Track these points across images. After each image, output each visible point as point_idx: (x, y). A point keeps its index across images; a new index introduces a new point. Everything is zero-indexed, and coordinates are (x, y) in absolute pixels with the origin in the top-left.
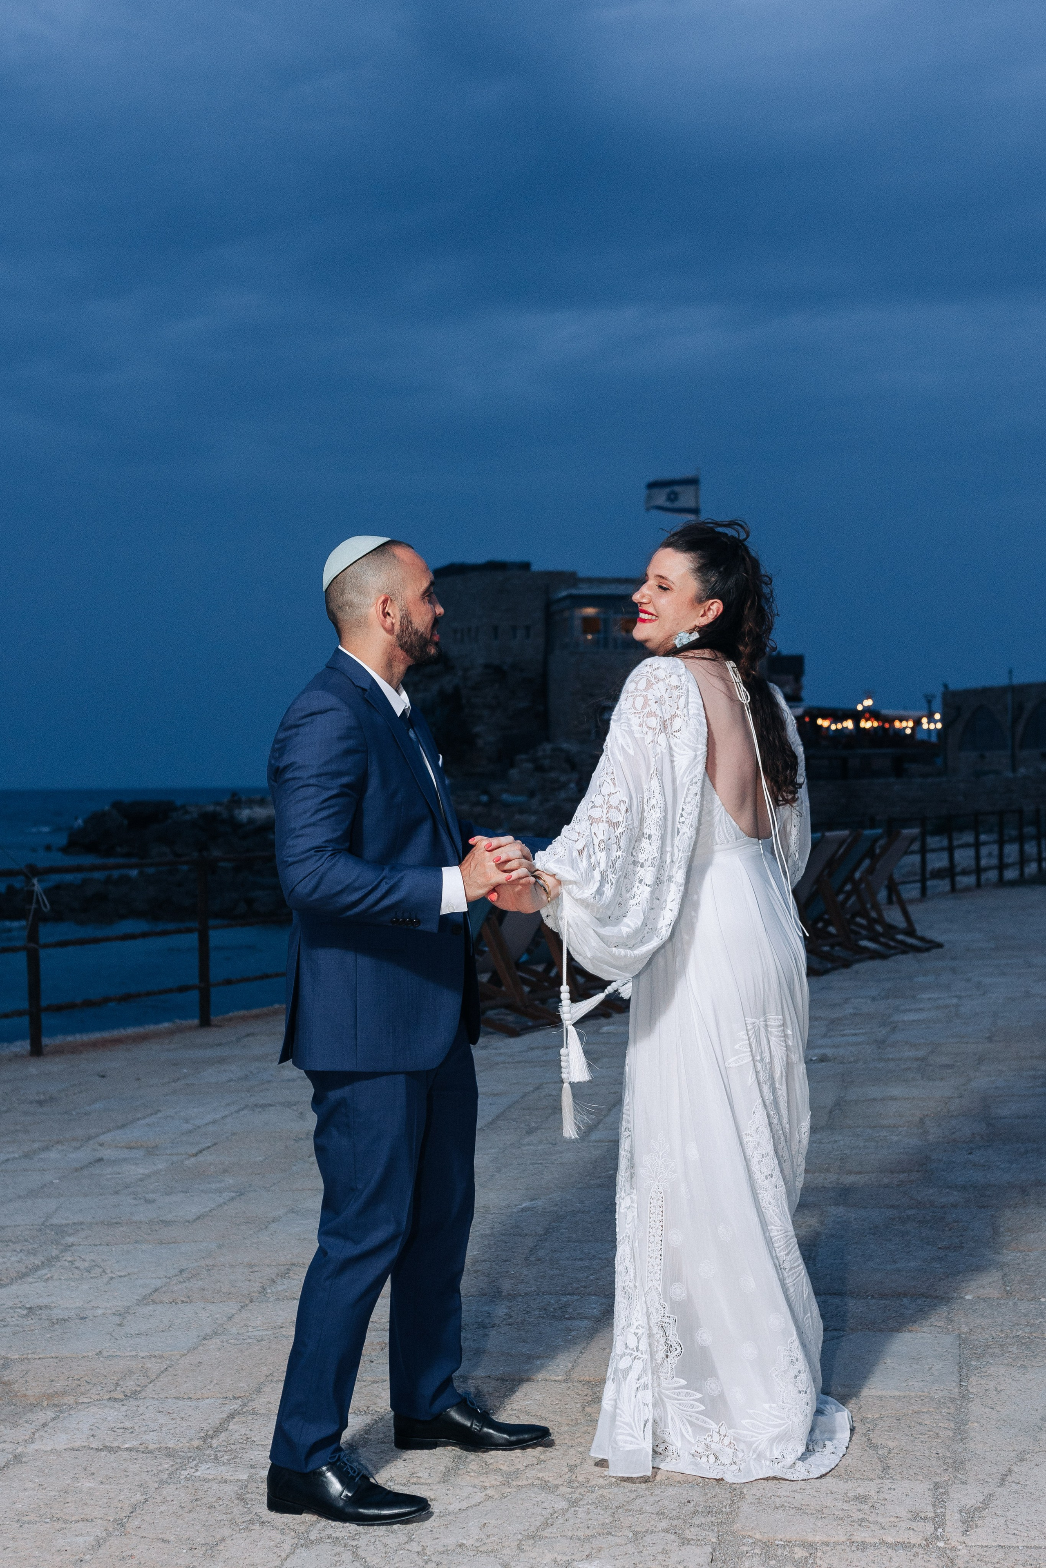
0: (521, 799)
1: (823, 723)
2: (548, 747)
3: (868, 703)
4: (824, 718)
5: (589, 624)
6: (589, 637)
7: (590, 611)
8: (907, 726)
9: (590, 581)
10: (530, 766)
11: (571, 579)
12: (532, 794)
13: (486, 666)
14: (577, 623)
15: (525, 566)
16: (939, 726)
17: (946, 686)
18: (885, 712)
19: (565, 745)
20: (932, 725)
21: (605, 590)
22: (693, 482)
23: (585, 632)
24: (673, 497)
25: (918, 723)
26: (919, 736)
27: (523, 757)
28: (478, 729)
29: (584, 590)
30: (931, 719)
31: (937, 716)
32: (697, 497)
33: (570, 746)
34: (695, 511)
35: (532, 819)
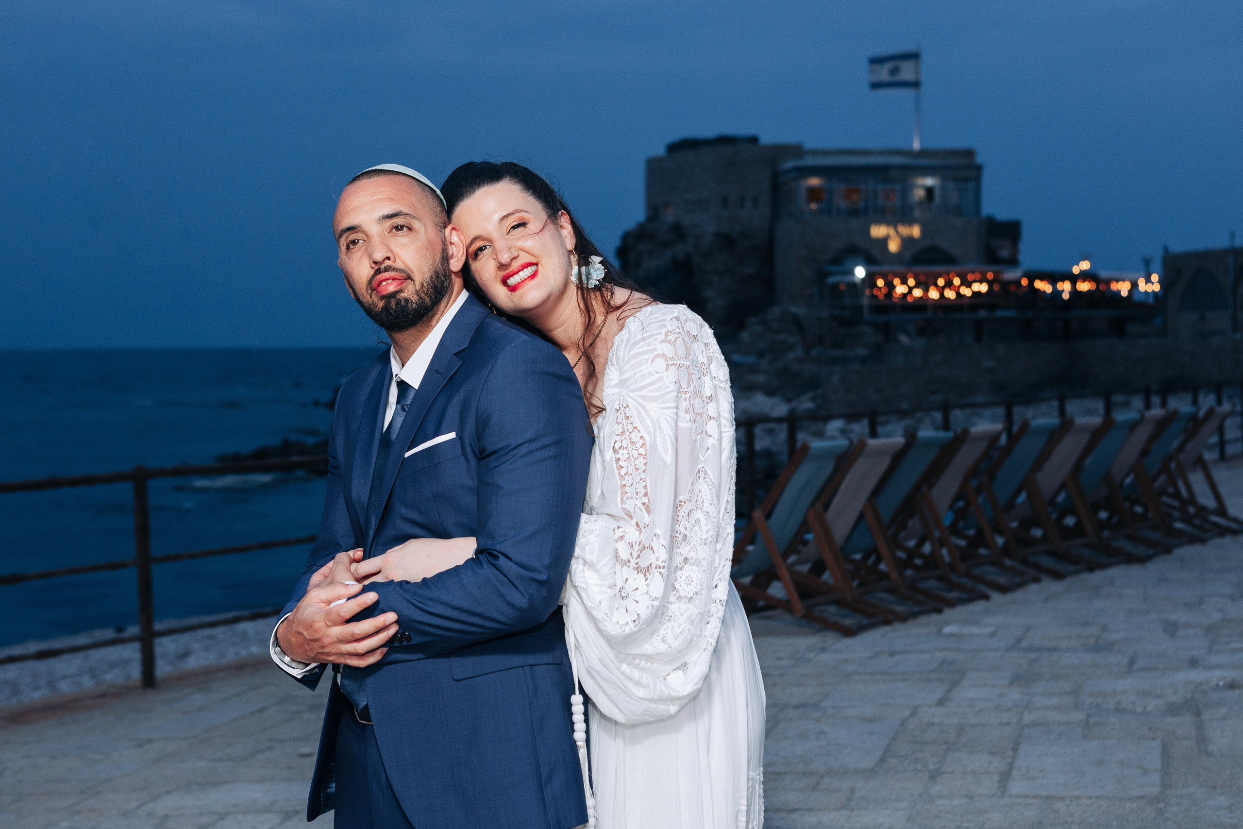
0: (751, 359)
1: (1040, 285)
2: (776, 311)
3: (1085, 265)
4: (1042, 279)
5: (814, 194)
6: (814, 206)
7: (814, 182)
8: (1123, 288)
9: (815, 153)
10: (758, 329)
11: (796, 151)
12: (761, 355)
13: (717, 235)
14: (803, 195)
15: (753, 140)
16: (1157, 288)
17: (1166, 249)
18: (1103, 274)
19: (793, 309)
20: (1151, 286)
21: (828, 161)
22: (913, 56)
23: (811, 201)
24: (895, 71)
25: (1134, 285)
26: (1136, 297)
27: (753, 320)
29: (810, 161)
30: (1148, 280)
31: (1155, 277)
32: (917, 71)
33: (798, 310)
34: (915, 84)
35: (761, 379)
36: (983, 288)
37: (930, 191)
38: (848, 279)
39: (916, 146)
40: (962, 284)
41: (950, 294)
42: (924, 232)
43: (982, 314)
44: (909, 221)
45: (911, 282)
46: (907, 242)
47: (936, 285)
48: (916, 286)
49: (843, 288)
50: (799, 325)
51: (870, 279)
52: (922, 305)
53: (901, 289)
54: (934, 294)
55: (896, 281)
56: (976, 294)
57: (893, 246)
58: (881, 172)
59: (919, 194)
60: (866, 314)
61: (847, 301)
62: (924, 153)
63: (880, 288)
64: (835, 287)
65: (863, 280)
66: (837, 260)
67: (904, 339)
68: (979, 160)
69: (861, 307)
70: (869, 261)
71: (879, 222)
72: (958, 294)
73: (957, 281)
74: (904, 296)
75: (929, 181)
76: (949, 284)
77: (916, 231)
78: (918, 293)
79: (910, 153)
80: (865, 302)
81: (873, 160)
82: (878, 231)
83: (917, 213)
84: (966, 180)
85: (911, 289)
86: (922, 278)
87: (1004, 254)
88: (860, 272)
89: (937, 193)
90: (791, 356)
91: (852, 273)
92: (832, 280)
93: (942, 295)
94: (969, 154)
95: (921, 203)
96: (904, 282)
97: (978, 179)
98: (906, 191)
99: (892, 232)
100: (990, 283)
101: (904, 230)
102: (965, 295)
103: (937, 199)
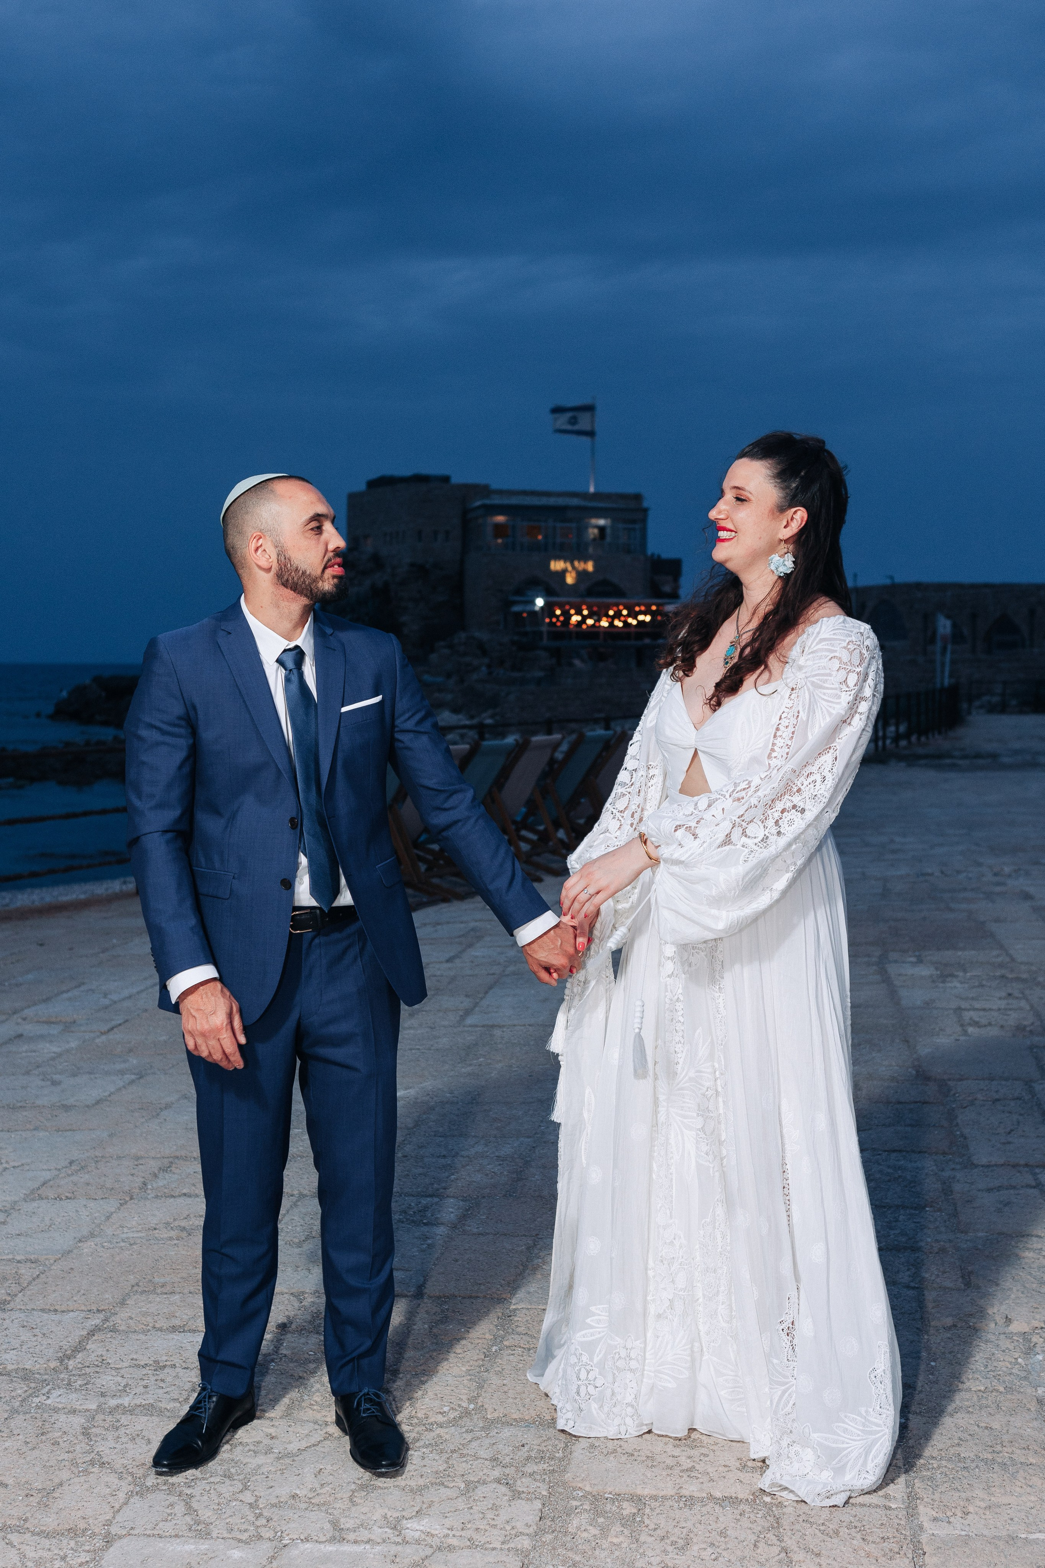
0: (439, 679)
2: (463, 635)
5: (499, 530)
6: (500, 541)
7: (500, 519)
9: (500, 492)
10: (446, 651)
11: (484, 490)
12: (449, 676)
13: (412, 565)
14: (489, 530)
15: (446, 479)
19: (477, 634)
21: (514, 501)
22: (589, 409)
23: (496, 536)
24: (573, 421)
27: (442, 643)
28: (404, 618)
29: (496, 500)
32: (593, 422)
33: (482, 635)
34: (591, 434)
35: (449, 697)
36: (648, 618)
37: (602, 529)
38: (528, 608)
39: (592, 490)
40: (629, 615)
41: (618, 623)
42: (595, 566)
43: (647, 641)
44: (585, 559)
45: (585, 612)
46: (582, 575)
47: (607, 616)
48: (590, 616)
49: (525, 615)
50: (482, 649)
51: (548, 608)
52: (594, 632)
53: (576, 619)
54: (604, 623)
55: (572, 612)
56: (641, 623)
57: (570, 579)
58: (559, 512)
59: (593, 532)
60: (545, 642)
61: (528, 629)
62: (596, 496)
63: (557, 617)
64: (519, 614)
65: (542, 608)
66: (519, 592)
67: (577, 662)
68: (645, 504)
69: (541, 634)
70: (548, 593)
71: (558, 558)
72: (625, 623)
73: (625, 612)
74: (579, 624)
75: (602, 522)
76: (618, 615)
77: (590, 566)
78: (590, 622)
79: (585, 496)
80: (544, 629)
81: (552, 501)
82: (557, 565)
83: (591, 550)
84: (634, 522)
85: (585, 618)
86: (595, 609)
87: (667, 589)
88: (540, 602)
89: (608, 531)
90: (475, 676)
91: (533, 603)
92: (516, 608)
93: (611, 624)
94: (638, 497)
95: (594, 540)
96: (580, 612)
97: (644, 521)
98: (581, 530)
99: (569, 566)
100: (653, 614)
101: (580, 565)
102: (631, 624)
103: (608, 539)
